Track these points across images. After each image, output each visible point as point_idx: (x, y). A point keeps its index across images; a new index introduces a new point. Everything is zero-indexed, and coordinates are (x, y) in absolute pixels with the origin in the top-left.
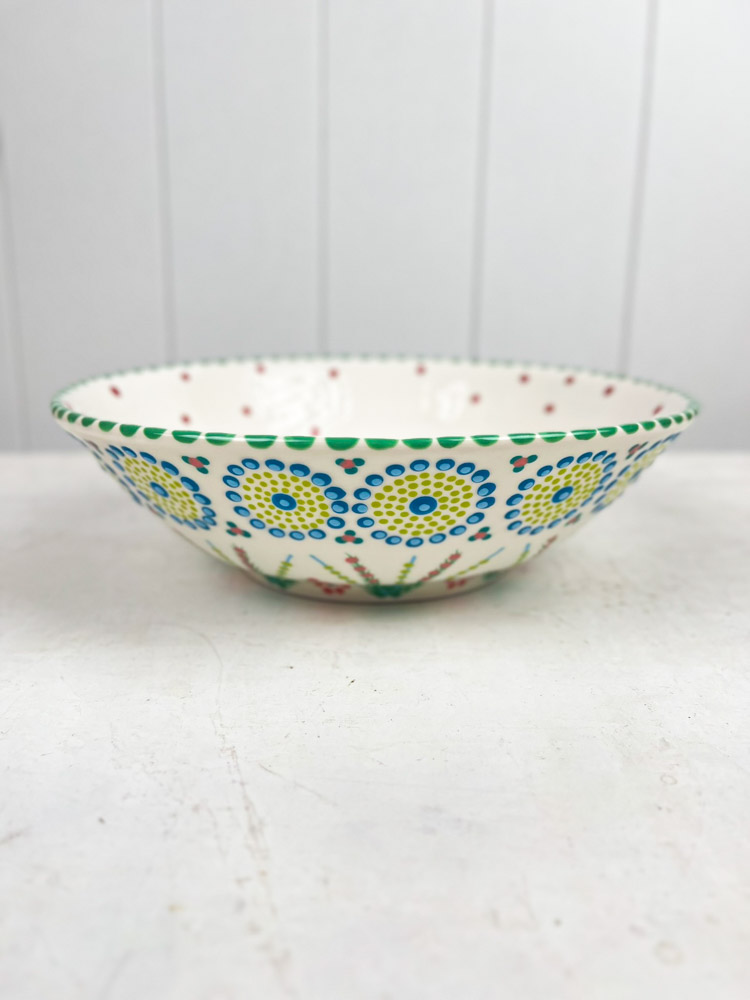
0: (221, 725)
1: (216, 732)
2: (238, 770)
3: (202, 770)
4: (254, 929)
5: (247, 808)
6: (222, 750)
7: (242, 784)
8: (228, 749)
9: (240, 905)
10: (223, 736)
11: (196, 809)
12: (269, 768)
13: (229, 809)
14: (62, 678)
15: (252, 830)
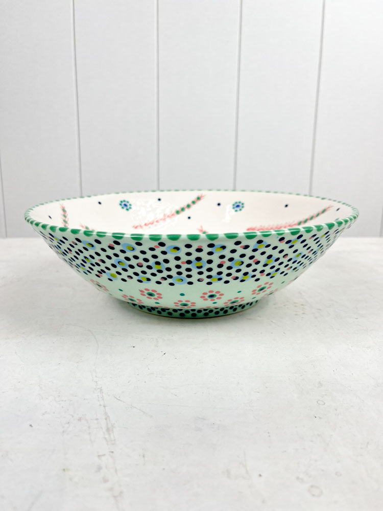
0: (96, 376)
1: (93, 380)
2: (103, 399)
3: (85, 399)
4: (105, 481)
5: (106, 419)
6: (95, 389)
7: (105, 406)
8: (99, 389)
9: (99, 468)
10: (96, 382)
11: (80, 420)
12: (119, 398)
13: (97, 419)
14: (16, 353)
15: (108, 430)
